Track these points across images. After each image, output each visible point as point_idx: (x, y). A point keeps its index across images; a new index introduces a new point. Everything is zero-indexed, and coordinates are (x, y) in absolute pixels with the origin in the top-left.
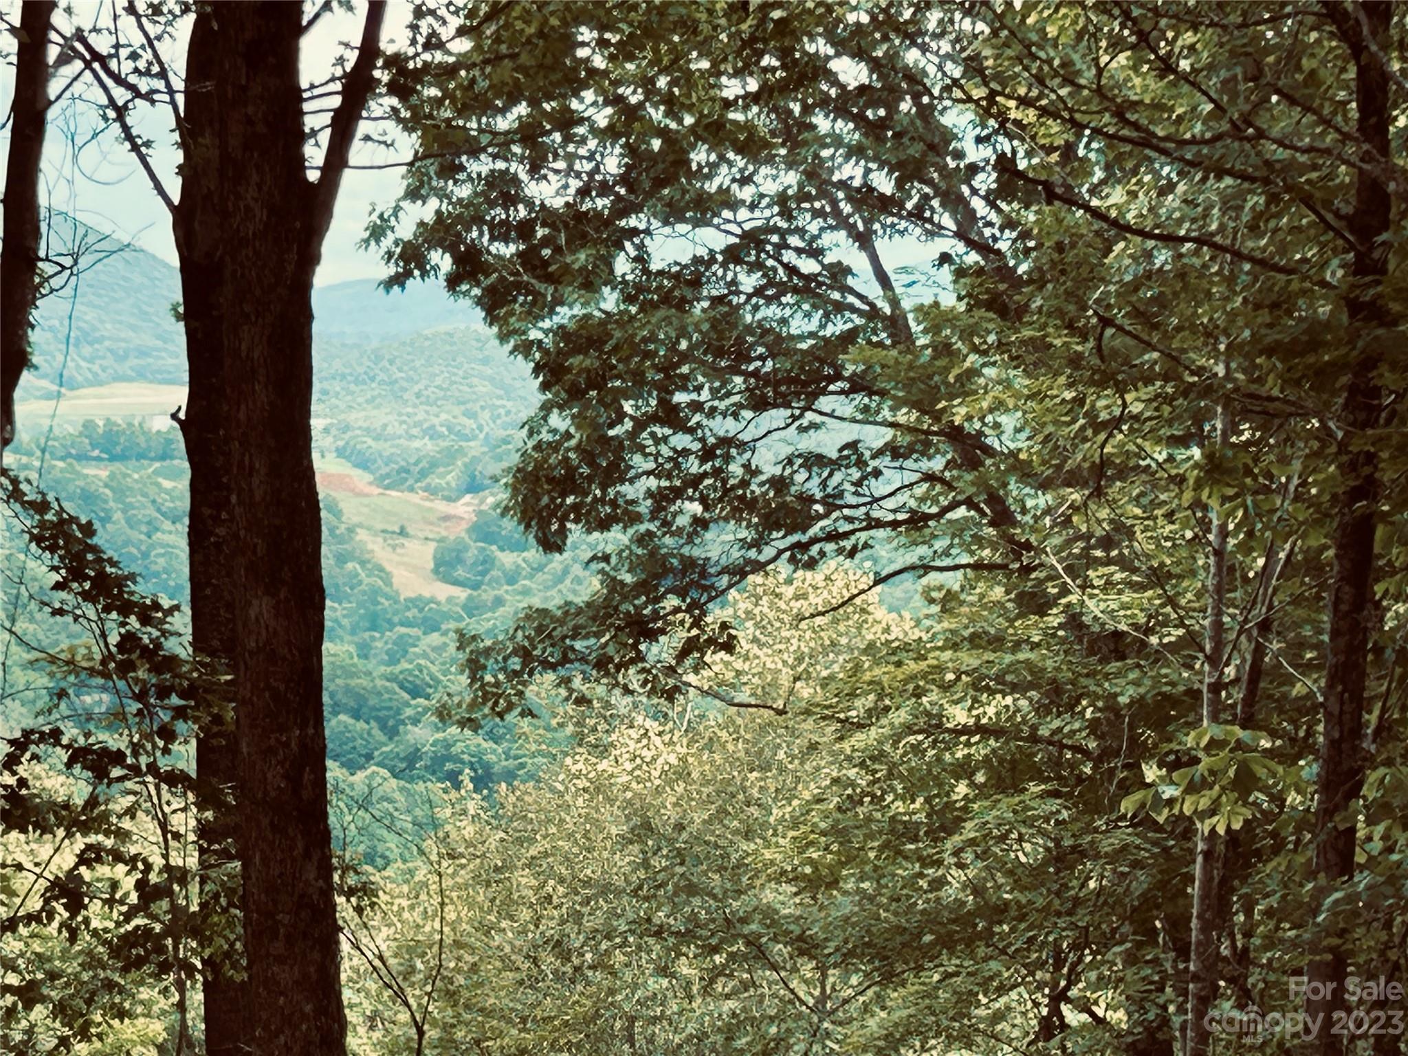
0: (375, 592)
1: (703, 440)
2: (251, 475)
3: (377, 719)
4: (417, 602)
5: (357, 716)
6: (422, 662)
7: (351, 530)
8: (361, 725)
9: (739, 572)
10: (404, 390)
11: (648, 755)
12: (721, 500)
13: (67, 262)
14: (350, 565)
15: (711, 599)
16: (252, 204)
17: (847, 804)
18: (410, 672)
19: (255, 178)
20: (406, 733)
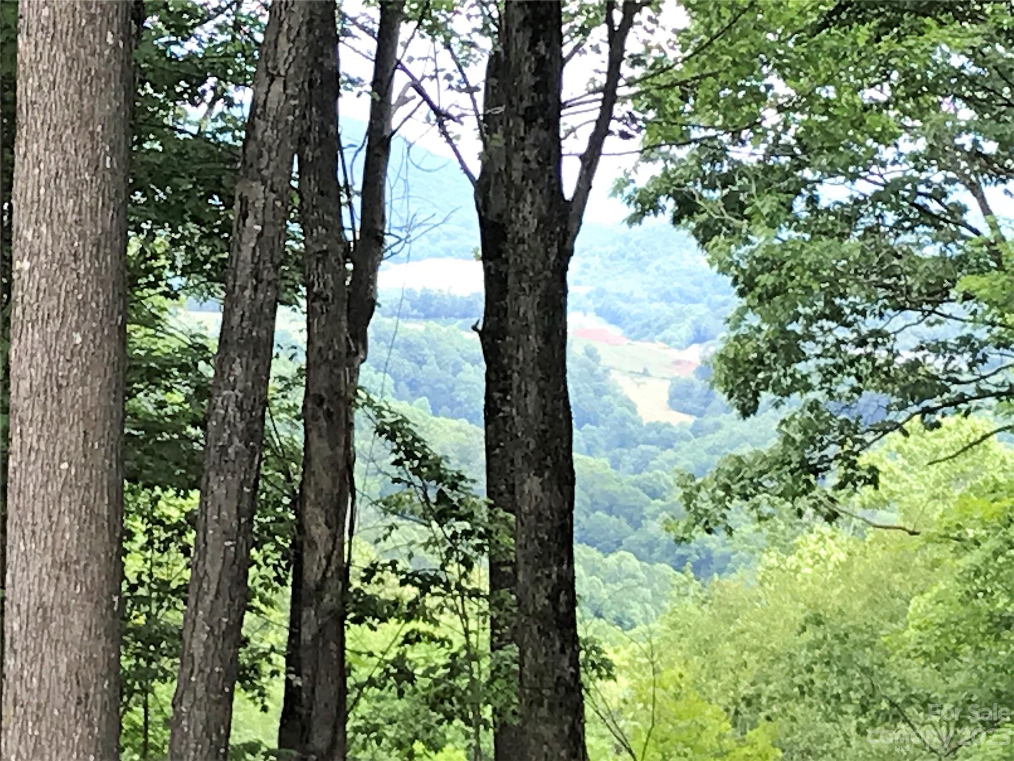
0: (624, 419)
1: (858, 331)
2: (525, 396)
3: (626, 515)
4: (655, 427)
5: (609, 511)
6: (659, 471)
7: (606, 371)
8: (613, 519)
9: (884, 429)
10: (647, 264)
11: (823, 553)
12: (872, 375)
13: (403, 235)
14: (606, 398)
15: (863, 448)
16: (528, 215)
17: (967, 598)
18: (650, 480)
19: (529, 199)
20: (647, 526)
